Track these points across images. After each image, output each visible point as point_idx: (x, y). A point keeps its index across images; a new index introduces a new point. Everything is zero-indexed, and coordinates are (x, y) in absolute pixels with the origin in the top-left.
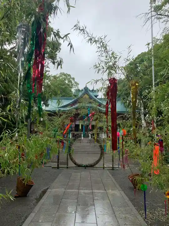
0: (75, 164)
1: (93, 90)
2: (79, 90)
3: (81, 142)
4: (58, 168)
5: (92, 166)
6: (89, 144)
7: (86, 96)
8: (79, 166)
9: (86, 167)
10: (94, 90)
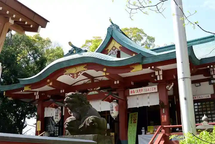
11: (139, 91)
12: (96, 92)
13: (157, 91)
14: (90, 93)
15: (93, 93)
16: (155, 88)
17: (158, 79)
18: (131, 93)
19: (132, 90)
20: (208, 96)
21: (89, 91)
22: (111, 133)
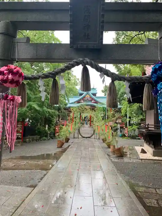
0: (82, 136)
1: (93, 88)
3: (84, 128)
4: (74, 138)
5: (89, 137)
7: (88, 95)
8: (84, 137)
9: (87, 138)
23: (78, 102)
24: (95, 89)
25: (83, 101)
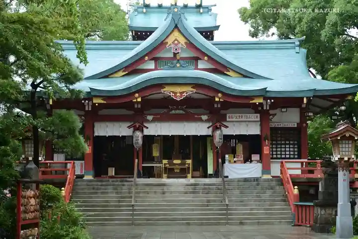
1: (199, 7)
2: (147, 6)
3: (164, 193)
6: (190, 197)
10: (203, 5)
11: (238, 117)
12: (181, 112)
13: (259, 119)
14: (173, 112)
15: (178, 112)
16: (257, 117)
17: (265, 108)
18: (229, 118)
19: (231, 115)
20: (294, 125)
21: (172, 110)
22: (187, 160)
23: (131, 68)
24: (208, 9)
25: (151, 65)
